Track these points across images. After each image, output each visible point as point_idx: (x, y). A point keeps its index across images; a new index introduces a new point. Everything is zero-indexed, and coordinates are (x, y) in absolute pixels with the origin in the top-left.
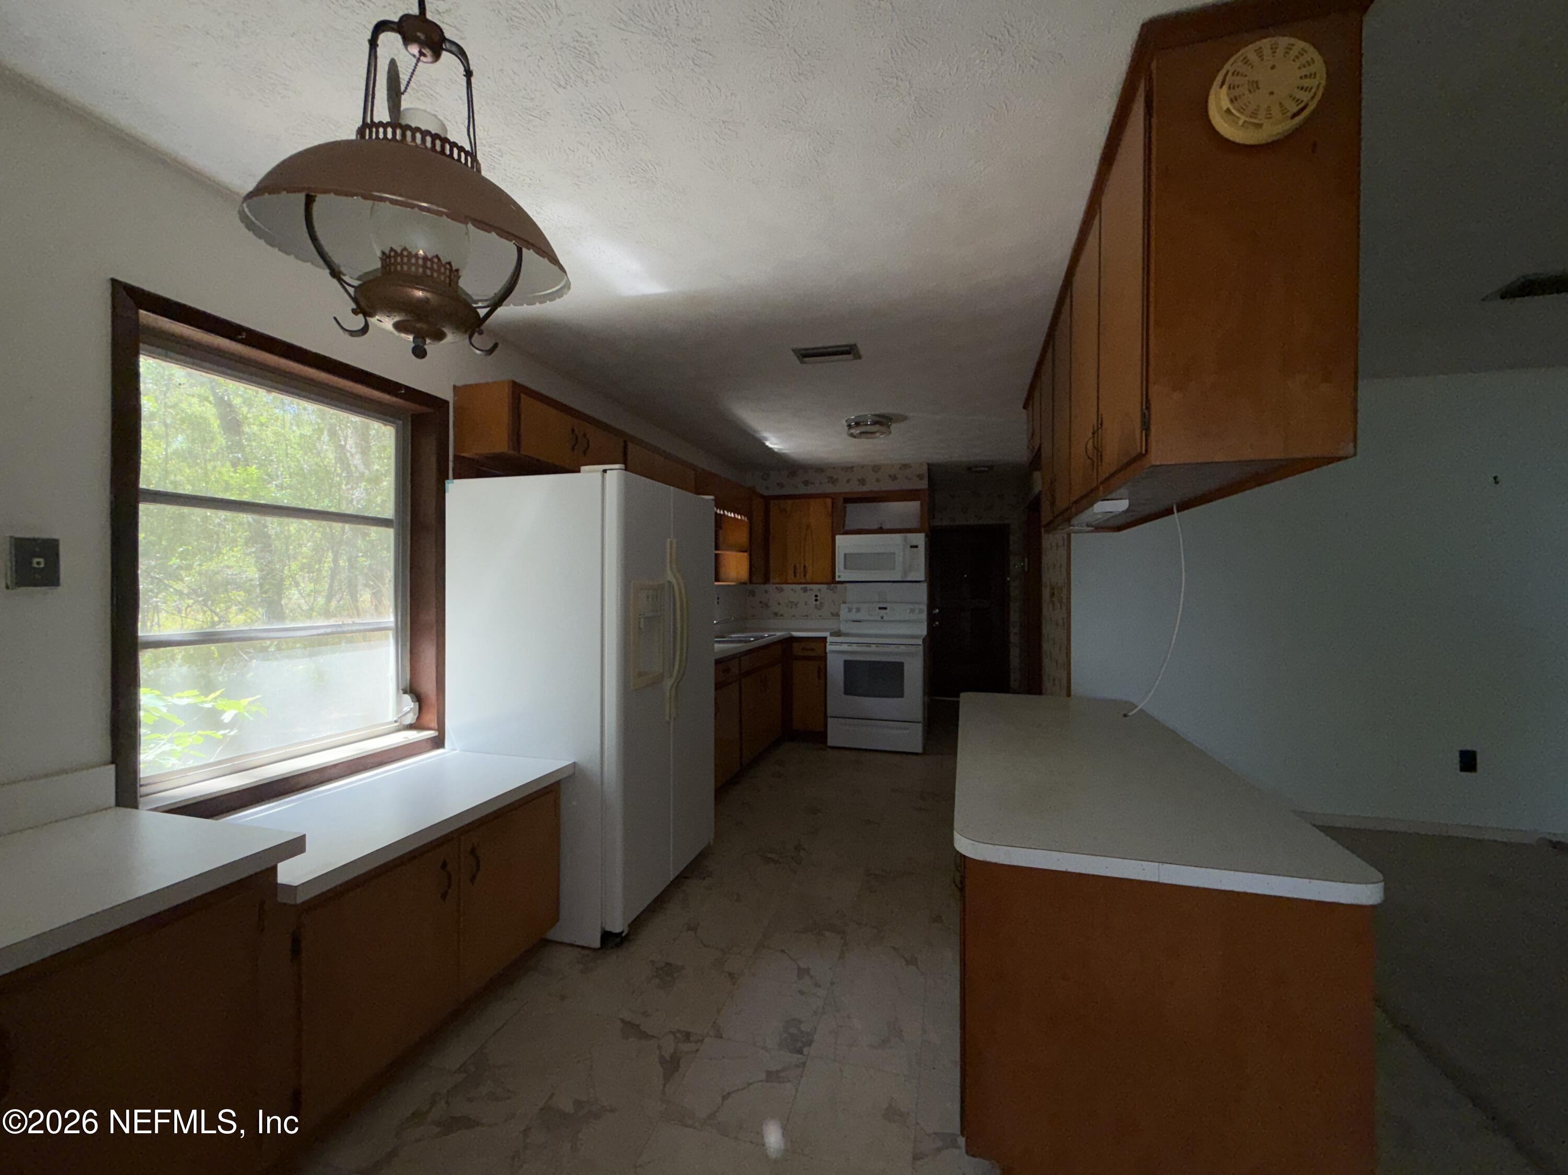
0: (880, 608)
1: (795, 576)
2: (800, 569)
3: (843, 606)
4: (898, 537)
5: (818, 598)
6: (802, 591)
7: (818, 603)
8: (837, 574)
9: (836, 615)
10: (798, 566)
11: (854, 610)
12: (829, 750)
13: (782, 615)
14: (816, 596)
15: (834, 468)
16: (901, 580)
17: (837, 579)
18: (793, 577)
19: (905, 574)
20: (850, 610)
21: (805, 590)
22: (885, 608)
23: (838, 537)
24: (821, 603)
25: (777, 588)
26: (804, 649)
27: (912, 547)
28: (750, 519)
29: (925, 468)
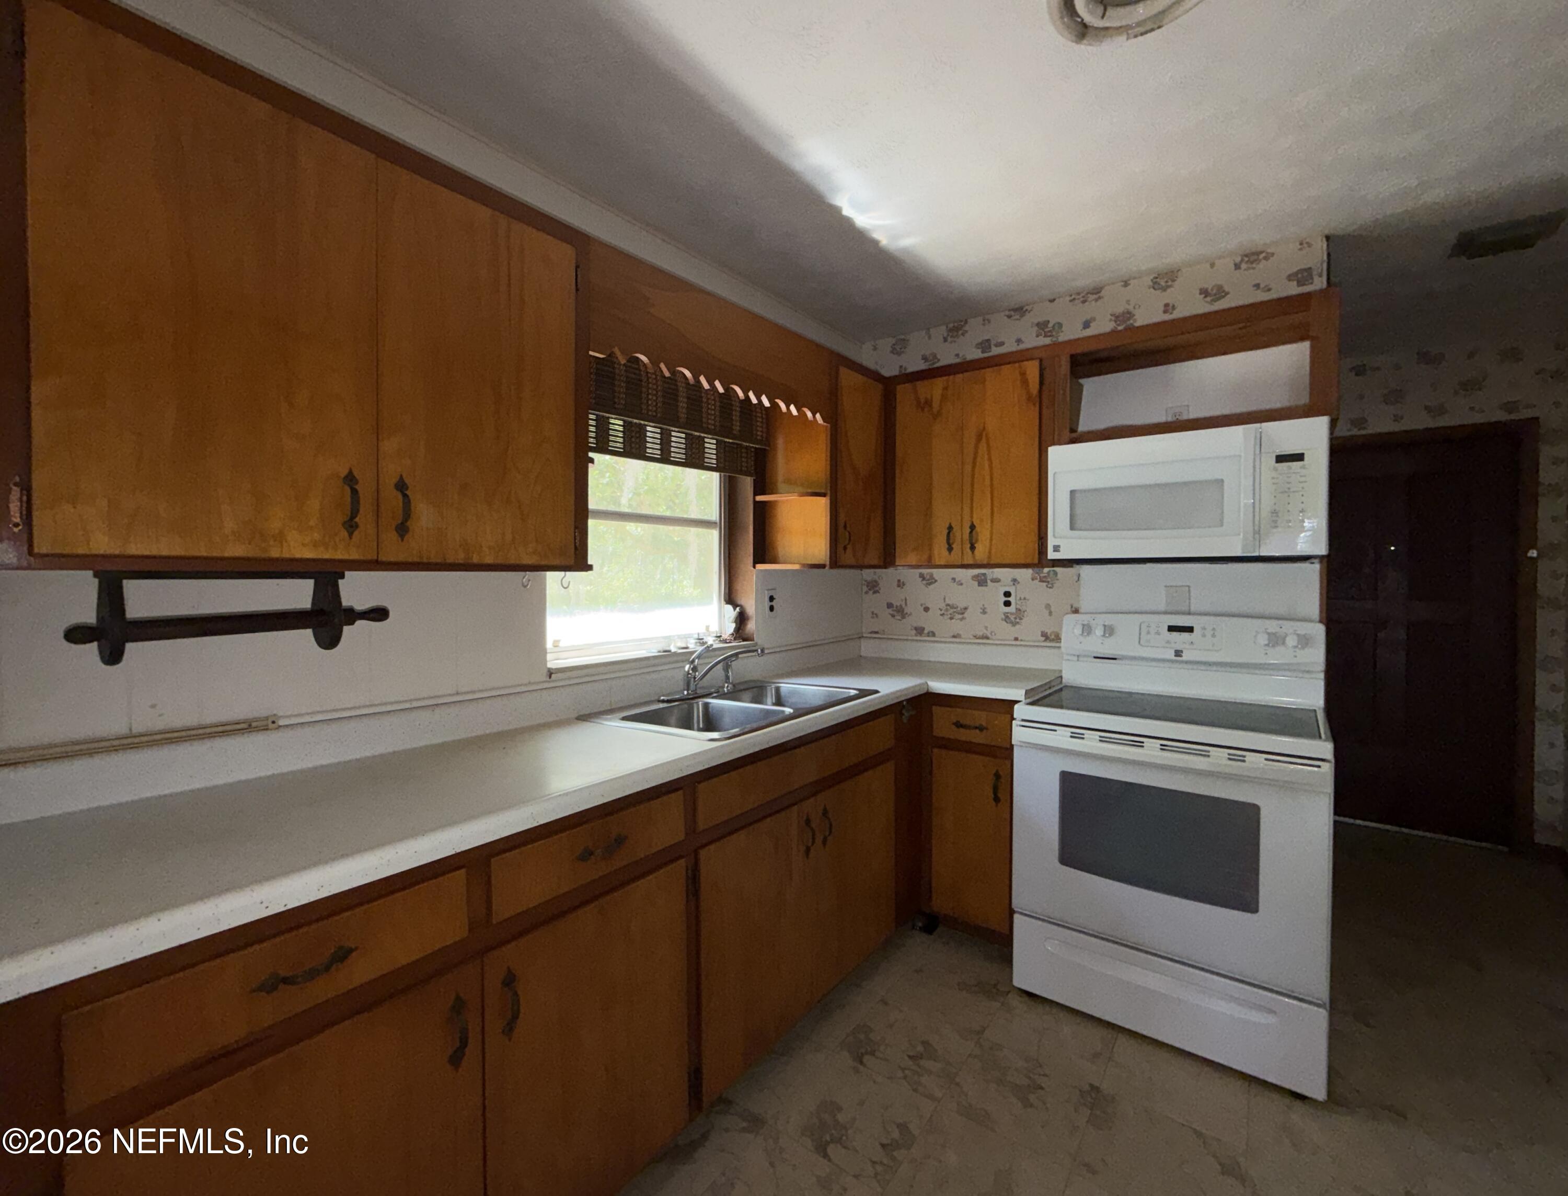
0: (1171, 629)
1: (950, 549)
2: (960, 534)
3: (1070, 619)
4: (1237, 432)
5: (1011, 599)
6: (976, 583)
7: (1012, 609)
8: (1051, 542)
9: (1052, 638)
10: (956, 529)
11: (1099, 632)
12: (1015, 1001)
13: (933, 634)
14: (1007, 594)
15: (1052, 301)
16: (1239, 553)
17: (1051, 555)
18: (945, 552)
19: (1258, 534)
20: (1087, 629)
21: (982, 581)
22: (1190, 629)
23: (1055, 453)
24: (1018, 610)
25: (922, 576)
26: (958, 725)
27: (1281, 459)
28: (833, 418)
29: (1321, 247)
